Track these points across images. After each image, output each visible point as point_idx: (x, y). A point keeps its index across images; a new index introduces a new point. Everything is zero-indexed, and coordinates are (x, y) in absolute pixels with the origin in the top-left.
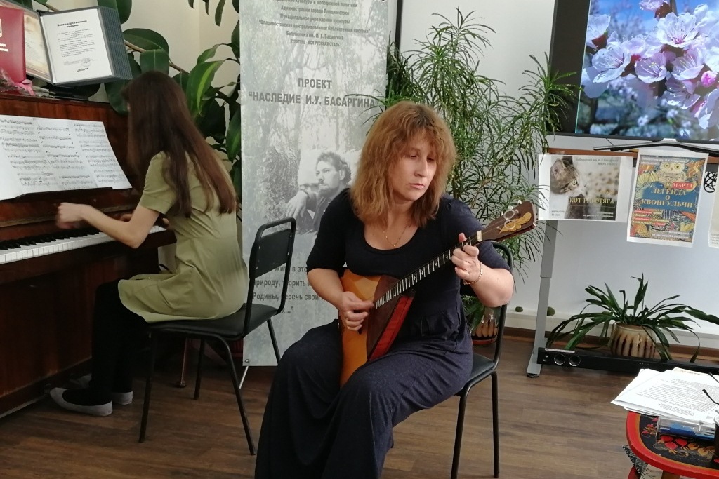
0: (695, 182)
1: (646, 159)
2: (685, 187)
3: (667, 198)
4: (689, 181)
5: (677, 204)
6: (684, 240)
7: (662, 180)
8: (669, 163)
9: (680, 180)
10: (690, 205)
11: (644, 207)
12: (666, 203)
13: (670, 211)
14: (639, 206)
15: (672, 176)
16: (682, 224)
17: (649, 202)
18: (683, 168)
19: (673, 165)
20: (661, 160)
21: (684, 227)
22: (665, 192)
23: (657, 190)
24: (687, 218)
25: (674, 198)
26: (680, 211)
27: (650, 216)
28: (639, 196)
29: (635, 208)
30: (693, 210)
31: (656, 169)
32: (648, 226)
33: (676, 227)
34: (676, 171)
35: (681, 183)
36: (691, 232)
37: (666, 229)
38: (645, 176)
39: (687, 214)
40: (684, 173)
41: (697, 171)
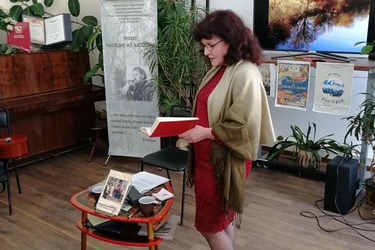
0: (306, 77)
1: (281, 65)
2: (301, 79)
3: (294, 85)
4: (303, 76)
5: (299, 88)
6: (302, 107)
7: (290, 75)
8: (292, 67)
9: (298, 76)
10: (305, 88)
11: (283, 89)
12: (293, 87)
13: (296, 92)
14: (281, 89)
15: (294, 74)
16: (302, 98)
17: (285, 87)
18: (299, 69)
19: (294, 68)
20: (288, 65)
21: (302, 100)
22: (292, 81)
23: (288, 81)
24: (304, 95)
25: (297, 85)
26: (300, 91)
27: (286, 94)
28: (280, 84)
29: (279, 90)
30: (306, 91)
31: (287, 70)
32: (285, 99)
33: (298, 100)
34: (296, 71)
35: (300, 77)
36: (306, 103)
37: (294, 101)
38: (282, 73)
39: (303, 93)
40: (300, 72)
41: (306, 71)
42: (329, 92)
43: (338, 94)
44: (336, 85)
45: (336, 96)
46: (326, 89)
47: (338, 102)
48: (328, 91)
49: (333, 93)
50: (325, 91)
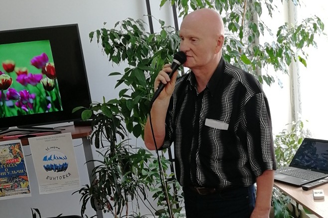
0: (19, 157)
2: (14, 161)
3: (6, 170)
4: (16, 157)
5: (14, 172)
6: (26, 193)
9: (10, 158)
10: (22, 171)
12: (7, 173)
13: (11, 178)
15: (4, 157)
16: (21, 183)
18: (9, 151)
19: (1, 150)
21: (23, 185)
22: (3, 167)
24: (23, 179)
25: (11, 169)
26: (18, 175)
30: (25, 174)
33: (18, 186)
34: (5, 154)
35: (11, 160)
36: (28, 187)
37: (12, 188)
39: (22, 177)
40: (11, 153)
41: (18, 151)
42: (52, 169)
43: (64, 168)
44: (58, 159)
45: (61, 171)
46: (48, 166)
47: (65, 176)
48: (51, 167)
49: (56, 169)
50: (48, 168)
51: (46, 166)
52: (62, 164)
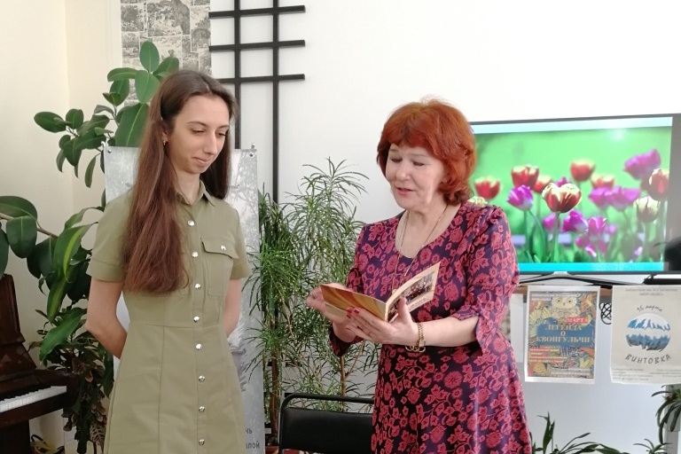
0: (589, 316)
1: (536, 295)
2: (580, 321)
3: (563, 334)
4: (583, 315)
5: (574, 340)
6: (585, 377)
7: (555, 316)
8: (561, 298)
9: (574, 315)
10: (587, 340)
11: (539, 345)
12: (562, 339)
13: (567, 348)
14: (535, 344)
15: (566, 311)
16: (582, 360)
17: (545, 339)
18: (576, 302)
19: (564, 300)
20: (552, 295)
21: (583, 364)
22: (560, 328)
23: (551, 327)
24: (586, 353)
25: (570, 333)
26: (579, 346)
27: (547, 354)
28: (534, 333)
29: (530, 346)
30: (591, 345)
31: (548, 305)
32: (546, 365)
33: (575, 364)
34: (569, 306)
35: (576, 318)
36: (592, 367)
37: (565, 366)
38: (537, 313)
39: (585, 349)
40: (578, 308)
41: (590, 304)
42: (640, 343)
43: (659, 344)
44: (654, 327)
45: (655, 349)
46: (634, 336)
47: (660, 360)
48: (639, 340)
49: (648, 344)
50: (633, 341)
51: (630, 336)
52: (658, 337)
